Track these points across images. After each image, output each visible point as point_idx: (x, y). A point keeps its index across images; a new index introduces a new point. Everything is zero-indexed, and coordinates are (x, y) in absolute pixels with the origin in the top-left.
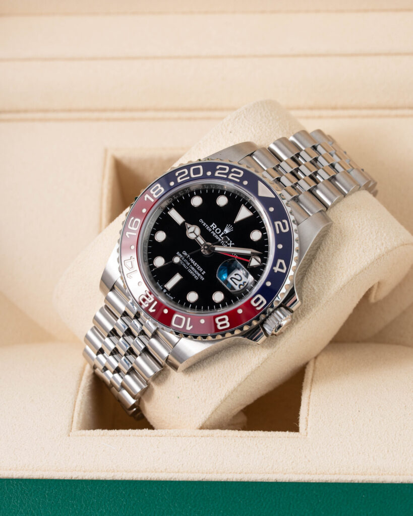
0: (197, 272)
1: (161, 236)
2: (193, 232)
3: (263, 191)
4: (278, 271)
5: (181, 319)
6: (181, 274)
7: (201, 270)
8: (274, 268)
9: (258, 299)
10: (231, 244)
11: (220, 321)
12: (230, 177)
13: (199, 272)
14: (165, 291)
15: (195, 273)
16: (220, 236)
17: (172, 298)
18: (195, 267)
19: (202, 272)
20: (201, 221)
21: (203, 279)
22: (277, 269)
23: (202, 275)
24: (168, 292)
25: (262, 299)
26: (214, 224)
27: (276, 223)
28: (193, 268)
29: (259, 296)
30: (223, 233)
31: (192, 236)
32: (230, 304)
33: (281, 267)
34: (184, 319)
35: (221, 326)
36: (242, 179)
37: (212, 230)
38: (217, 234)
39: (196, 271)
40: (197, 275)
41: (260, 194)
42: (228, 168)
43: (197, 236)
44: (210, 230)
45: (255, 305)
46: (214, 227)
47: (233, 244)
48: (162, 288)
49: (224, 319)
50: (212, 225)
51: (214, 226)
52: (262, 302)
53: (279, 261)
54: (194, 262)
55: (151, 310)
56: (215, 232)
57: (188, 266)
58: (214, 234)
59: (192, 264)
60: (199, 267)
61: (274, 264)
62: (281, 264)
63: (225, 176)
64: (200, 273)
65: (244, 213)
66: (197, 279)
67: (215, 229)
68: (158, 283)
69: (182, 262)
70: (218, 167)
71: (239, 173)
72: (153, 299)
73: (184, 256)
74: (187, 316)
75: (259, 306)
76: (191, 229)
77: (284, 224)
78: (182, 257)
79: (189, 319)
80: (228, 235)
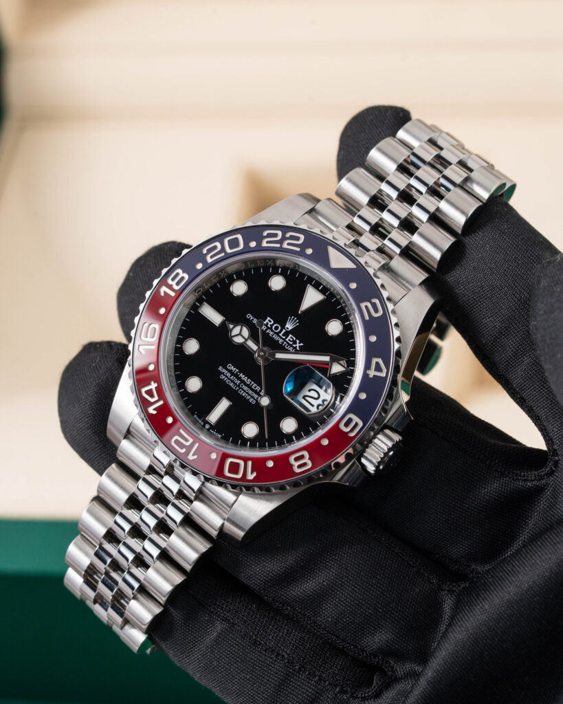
0: (253, 393)
1: (192, 346)
2: (240, 335)
3: (338, 261)
4: (374, 376)
5: (238, 465)
6: (229, 399)
7: (258, 388)
8: (368, 372)
9: (350, 420)
10: (298, 345)
11: (296, 459)
12: (285, 246)
13: (256, 392)
14: (207, 426)
15: (249, 395)
16: (281, 335)
17: (220, 436)
18: (249, 386)
19: (260, 391)
20: (249, 316)
22: (372, 373)
23: (260, 395)
24: (212, 427)
25: (356, 419)
26: (269, 318)
27: (363, 305)
28: (246, 388)
29: (351, 416)
30: (284, 331)
31: (238, 340)
32: (308, 434)
33: (378, 368)
34: (242, 463)
35: (299, 466)
36: (303, 247)
37: (268, 328)
38: (275, 333)
39: (250, 392)
40: (253, 397)
41: (334, 265)
42: (280, 233)
43: (246, 340)
44: (264, 328)
45: (346, 430)
46: (269, 323)
47: (302, 344)
48: (202, 423)
49: (302, 457)
50: (267, 321)
51: (270, 321)
52: (356, 424)
53: (375, 360)
54: (245, 379)
55: (191, 457)
56: (272, 331)
57: (239, 386)
58: (271, 333)
59: (243, 382)
60: (255, 385)
61: (368, 366)
62: (377, 363)
63: (278, 245)
65: (312, 297)
66: (254, 403)
67: (272, 326)
68: (195, 416)
69: (227, 382)
70: (265, 234)
71: (298, 239)
72: (191, 440)
73: (230, 371)
74: (245, 460)
75: (352, 430)
76: (236, 330)
77: (374, 305)
78: (228, 373)
79: (250, 463)
80: (292, 332)
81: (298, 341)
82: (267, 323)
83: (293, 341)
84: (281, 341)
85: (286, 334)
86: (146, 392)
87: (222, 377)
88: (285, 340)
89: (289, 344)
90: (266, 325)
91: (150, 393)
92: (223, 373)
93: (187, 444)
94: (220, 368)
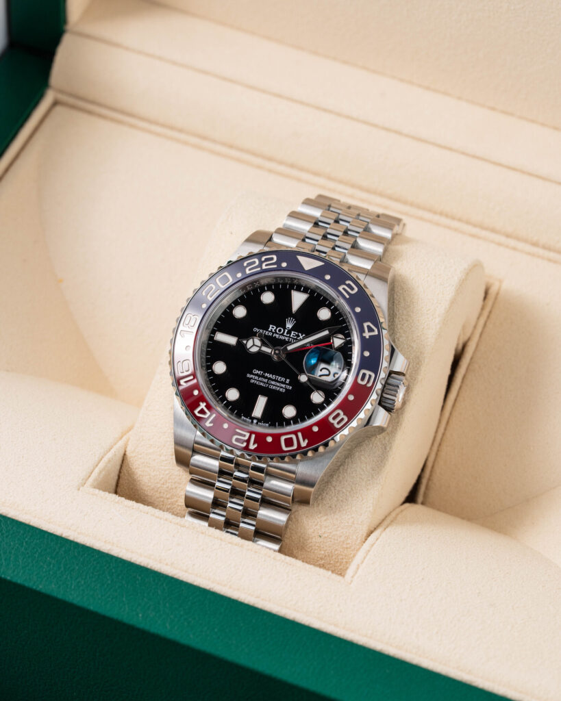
0: (280, 384)
1: (220, 367)
2: (254, 345)
3: (308, 264)
4: (370, 336)
5: (291, 439)
6: (264, 395)
7: (283, 379)
8: (364, 335)
9: (364, 375)
10: (301, 337)
11: (334, 418)
12: (264, 267)
13: (282, 383)
14: (255, 421)
15: (278, 387)
16: (285, 334)
17: (267, 425)
18: (275, 380)
19: (286, 381)
20: (256, 329)
21: (291, 388)
22: (367, 335)
23: (287, 384)
24: (259, 420)
25: (368, 373)
26: (271, 326)
27: (341, 288)
28: (273, 383)
29: (363, 371)
30: (286, 330)
31: (254, 350)
32: (334, 398)
33: (370, 330)
34: (294, 437)
35: (338, 423)
36: (278, 263)
37: (273, 333)
38: (280, 334)
39: (278, 384)
40: (282, 387)
41: (307, 268)
42: (257, 261)
43: (260, 347)
44: (270, 334)
45: (364, 383)
47: (304, 335)
48: (250, 421)
49: (338, 415)
50: (270, 328)
51: (273, 327)
52: (370, 376)
53: (365, 325)
54: (271, 376)
55: (252, 446)
56: (277, 334)
57: (267, 383)
58: (277, 336)
59: (270, 379)
60: (280, 378)
61: (362, 331)
62: (368, 327)
63: (259, 269)
64: (284, 383)
65: (298, 299)
66: (284, 391)
67: (275, 330)
68: (243, 417)
69: (257, 383)
70: (245, 264)
71: (272, 259)
72: (248, 435)
73: (257, 375)
74: (295, 433)
75: (368, 381)
76: (250, 343)
77: (349, 286)
78: (255, 377)
79: (300, 434)
80: (293, 329)
81: (300, 334)
82: (272, 330)
83: (296, 335)
84: (287, 339)
85: (289, 332)
86: (199, 412)
87: (252, 381)
88: (289, 337)
89: (294, 339)
90: (271, 331)
91: (202, 412)
92: (252, 378)
93: (246, 438)
94: (248, 375)
